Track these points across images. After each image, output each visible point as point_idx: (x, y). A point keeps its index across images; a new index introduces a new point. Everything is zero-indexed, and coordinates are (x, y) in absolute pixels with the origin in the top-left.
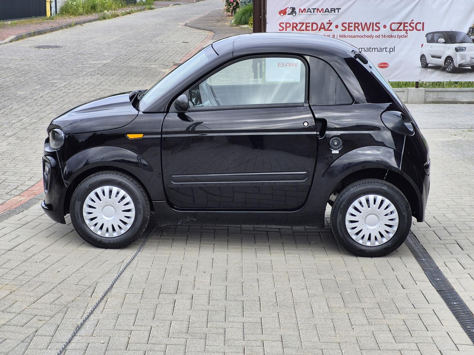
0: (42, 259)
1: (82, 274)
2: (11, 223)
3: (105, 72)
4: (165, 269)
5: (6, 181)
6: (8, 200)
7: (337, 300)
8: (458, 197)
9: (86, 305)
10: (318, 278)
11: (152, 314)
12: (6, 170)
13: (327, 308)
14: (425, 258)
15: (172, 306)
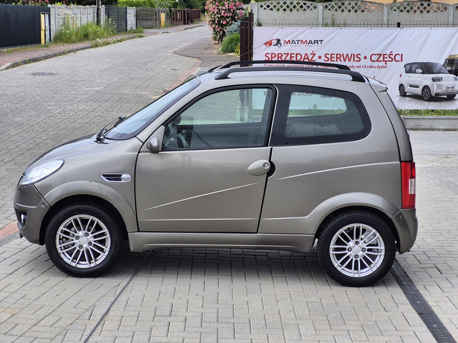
0: (41, 283)
1: (80, 297)
2: (11, 247)
3: (97, 98)
4: (159, 292)
5: (5, 206)
6: (7, 225)
7: (324, 322)
8: (436, 222)
9: (84, 328)
10: (305, 301)
11: (148, 336)
12: (4, 195)
13: (314, 330)
14: (406, 282)
15: (166, 328)
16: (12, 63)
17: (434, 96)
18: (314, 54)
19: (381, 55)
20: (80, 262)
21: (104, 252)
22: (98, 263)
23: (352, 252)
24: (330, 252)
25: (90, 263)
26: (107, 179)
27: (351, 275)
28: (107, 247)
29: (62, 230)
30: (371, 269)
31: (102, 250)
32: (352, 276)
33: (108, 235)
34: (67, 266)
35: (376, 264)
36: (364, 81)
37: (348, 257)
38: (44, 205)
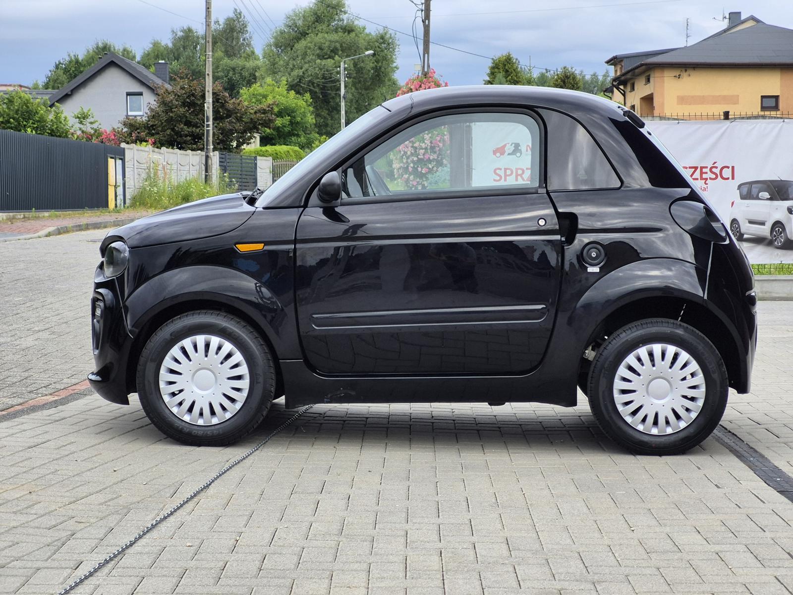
0: (86, 458)
1: (155, 473)
2: (36, 418)
4: (300, 469)
7: (603, 500)
9: (161, 506)
10: (568, 478)
11: (278, 516)
13: (585, 509)
14: (754, 457)
16: (56, 228)
19: (696, 168)
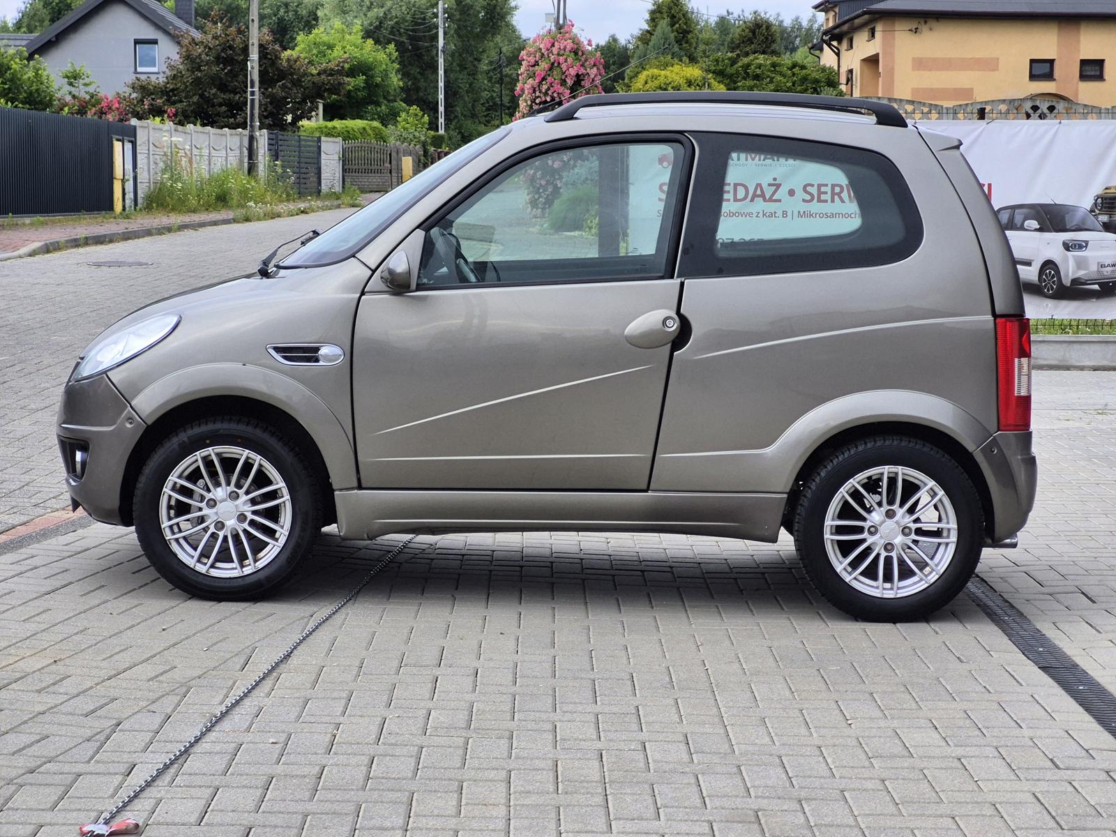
0: (124, 609)
1: (217, 634)
2: (49, 548)
4: (409, 628)
6: (37, 517)
7: (812, 679)
9: (230, 684)
10: (766, 646)
11: (385, 698)
13: (787, 692)
14: (1010, 616)
15: (430, 686)
16: (43, 243)
17: (1069, 285)
18: (778, 186)
20: (219, 565)
21: (277, 540)
22: (261, 566)
23: (877, 537)
24: (825, 537)
25: (242, 566)
26: (285, 358)
27: (876, 593)
28: (282, 527)
29: (175, 483)
30: (924, 578)
31: (271, 533)
32: (879, 596)
33: (287, 497)
34: (186, 572)
35: (937, 565)
36: (905, 126)
37: (868, 550)
38: (131, 423)
